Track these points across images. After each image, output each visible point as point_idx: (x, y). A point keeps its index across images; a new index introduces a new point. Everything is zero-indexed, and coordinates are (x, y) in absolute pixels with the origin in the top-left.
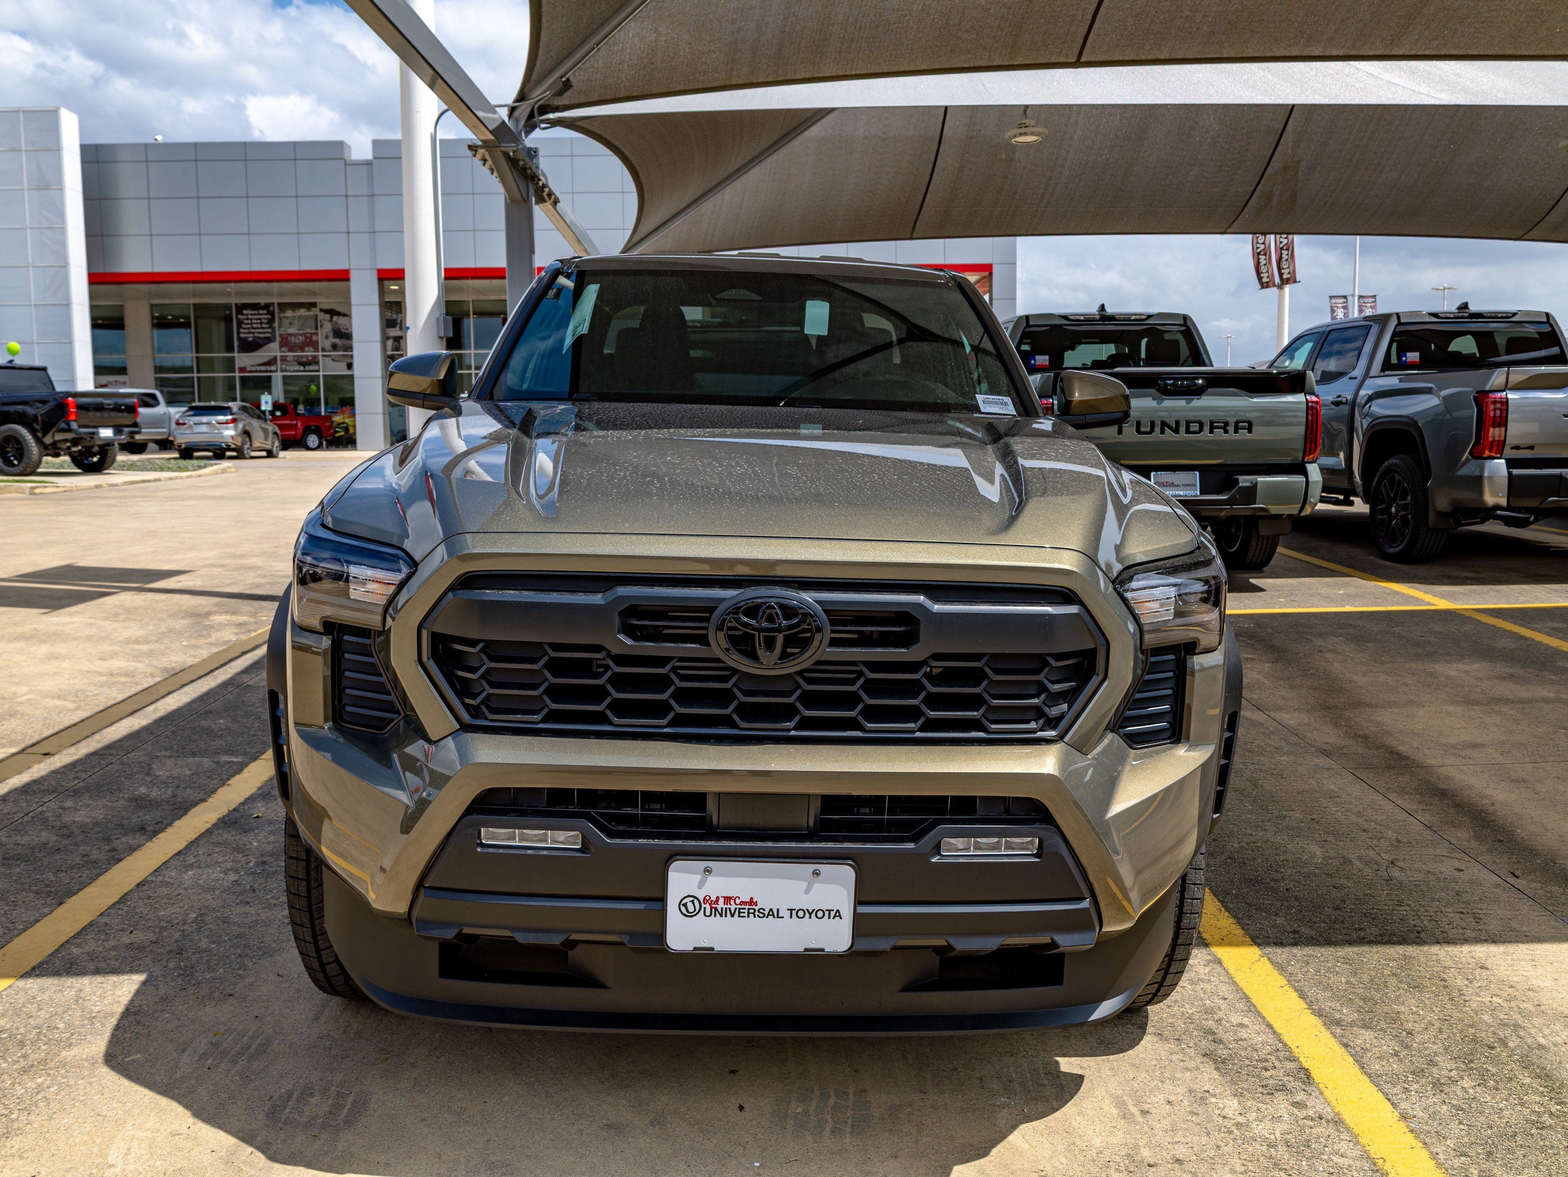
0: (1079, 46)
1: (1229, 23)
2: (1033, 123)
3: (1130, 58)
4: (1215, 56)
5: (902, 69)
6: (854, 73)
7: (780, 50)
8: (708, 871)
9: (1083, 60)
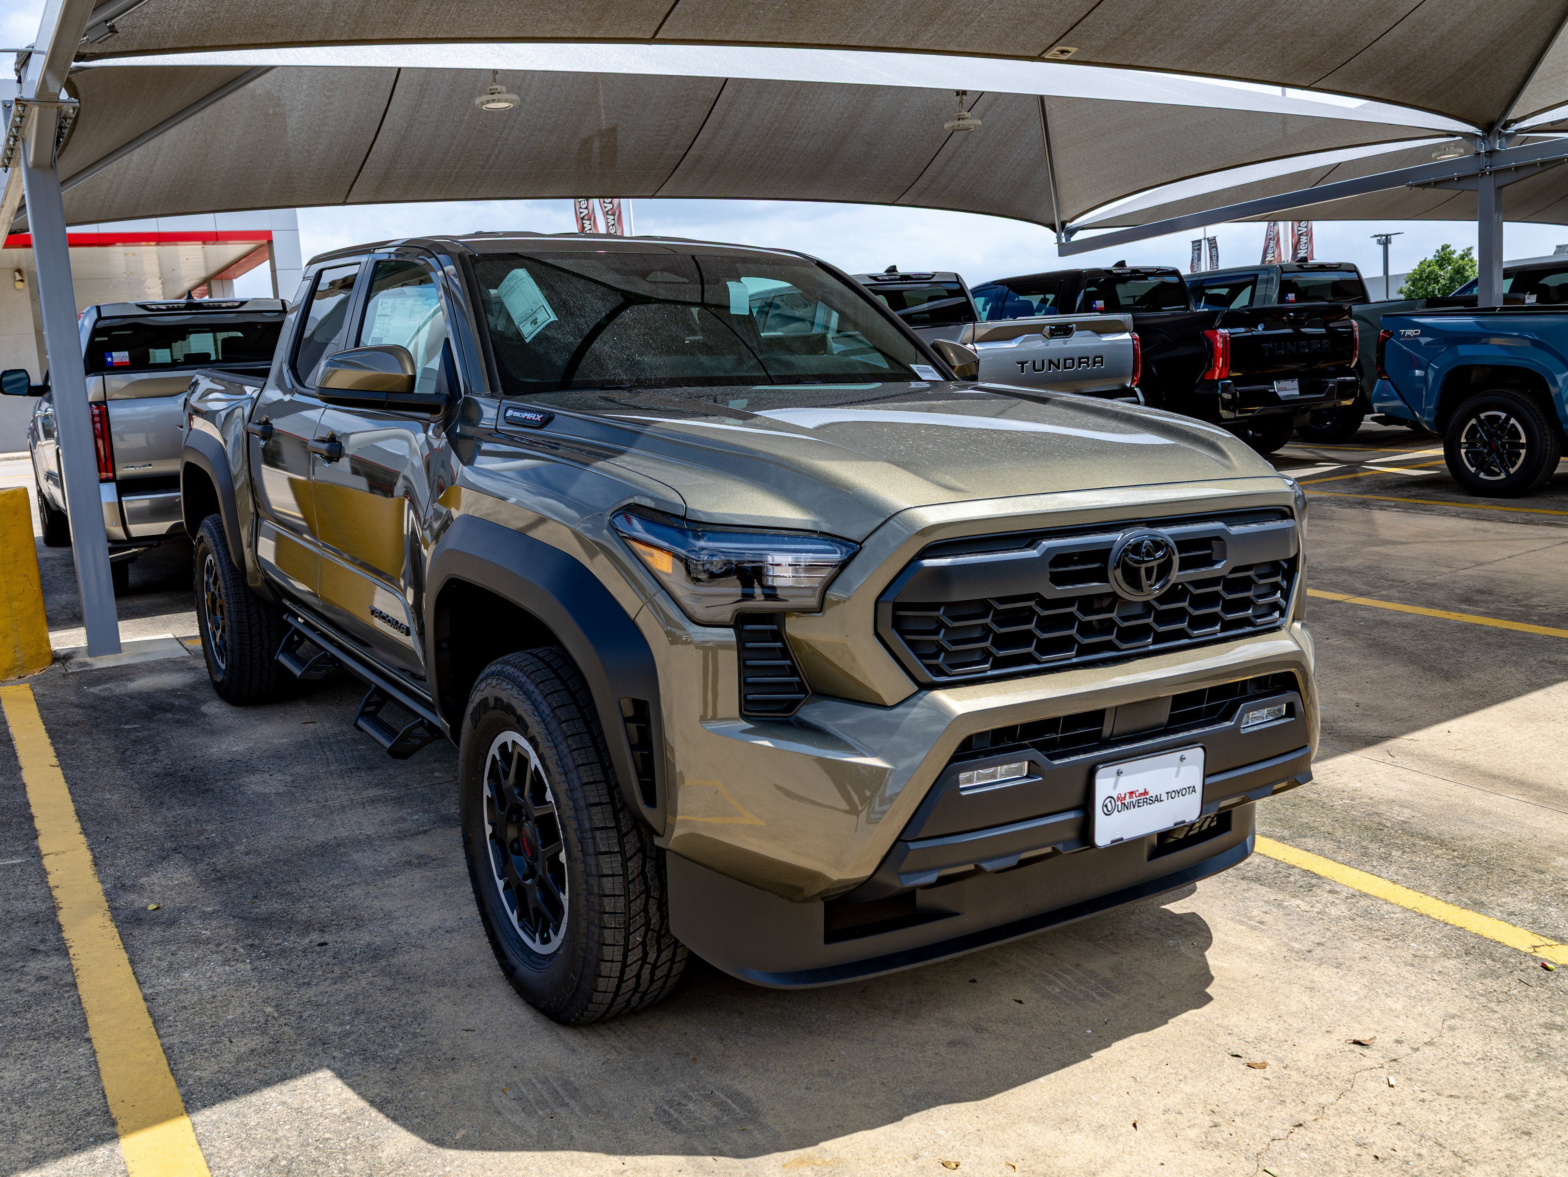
0: (658, 24)
1: (791, 12)
2: (504, 89)
3: (699, 38)
4: (771, 40)
5: (485, 35)
6: (435, 36)
7: (363, 7)
8: (1119, 773)
9: (657, 37)
